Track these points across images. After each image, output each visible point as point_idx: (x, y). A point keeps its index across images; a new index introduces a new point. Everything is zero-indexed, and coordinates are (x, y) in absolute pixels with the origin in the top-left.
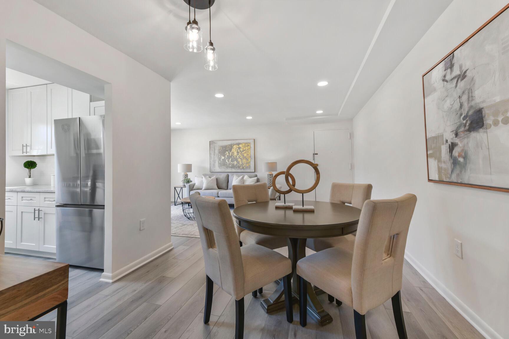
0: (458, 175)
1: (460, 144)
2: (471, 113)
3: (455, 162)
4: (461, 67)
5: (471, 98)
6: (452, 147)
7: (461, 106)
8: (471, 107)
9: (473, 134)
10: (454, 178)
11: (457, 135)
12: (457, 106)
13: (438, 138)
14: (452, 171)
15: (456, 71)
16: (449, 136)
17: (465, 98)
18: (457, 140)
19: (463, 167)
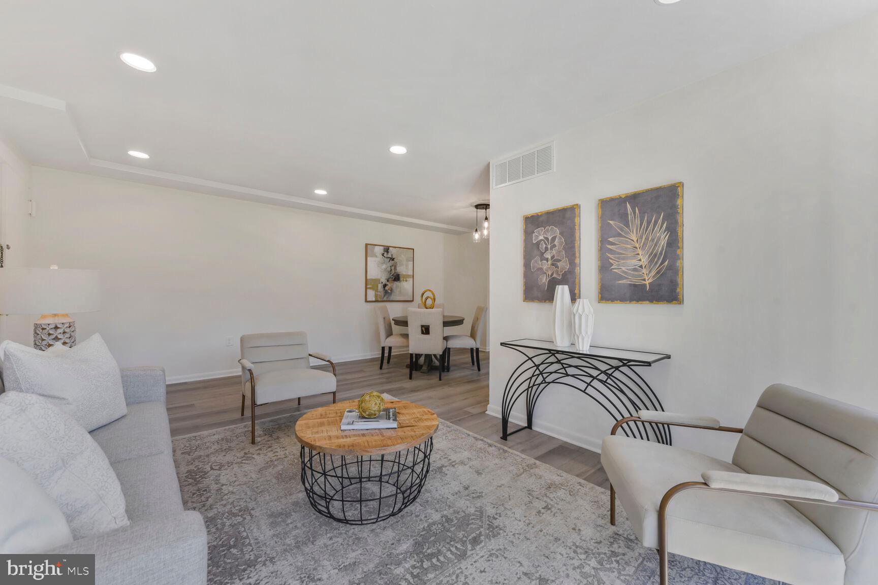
0: (387, 298)
1: (389, 285)
2: (395, 274)
3: (386, 292)
4: (392, 255)
5: (395, 269)
6: (385, 286)
7: (391, 270)
8: (395, 273)
9: (396, 282)
10: (385, 299)
11: (388, 281)
12: (389, 269)
13: (376, 281)
14: (384, 296)
15: (389, 256)
16: (384, 280)
17: (393, 268)
18: (388, 283)
19: (391, 294)
